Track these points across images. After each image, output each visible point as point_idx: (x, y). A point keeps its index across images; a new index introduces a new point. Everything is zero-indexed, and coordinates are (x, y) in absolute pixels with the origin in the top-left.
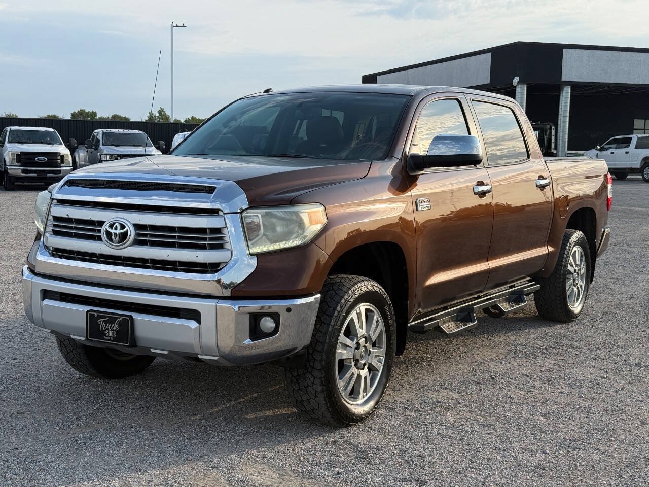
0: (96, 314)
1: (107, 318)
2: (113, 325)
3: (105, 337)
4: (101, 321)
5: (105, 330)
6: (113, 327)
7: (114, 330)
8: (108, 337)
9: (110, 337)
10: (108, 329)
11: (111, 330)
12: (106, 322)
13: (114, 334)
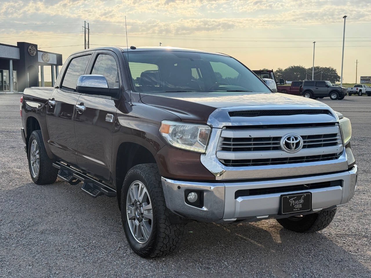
0: (288, 197)
1: (296, 197)
2: (300, 200)
3: (294, 210)
4: (291, 200)
5: (295, 205)
6: (300, 202)
7: (300, 204)
8: (296, 209)
9: (298, 208)
10: (296, 204)
11: (299, 204)
12: (295, 200)
13: (301, 206)
